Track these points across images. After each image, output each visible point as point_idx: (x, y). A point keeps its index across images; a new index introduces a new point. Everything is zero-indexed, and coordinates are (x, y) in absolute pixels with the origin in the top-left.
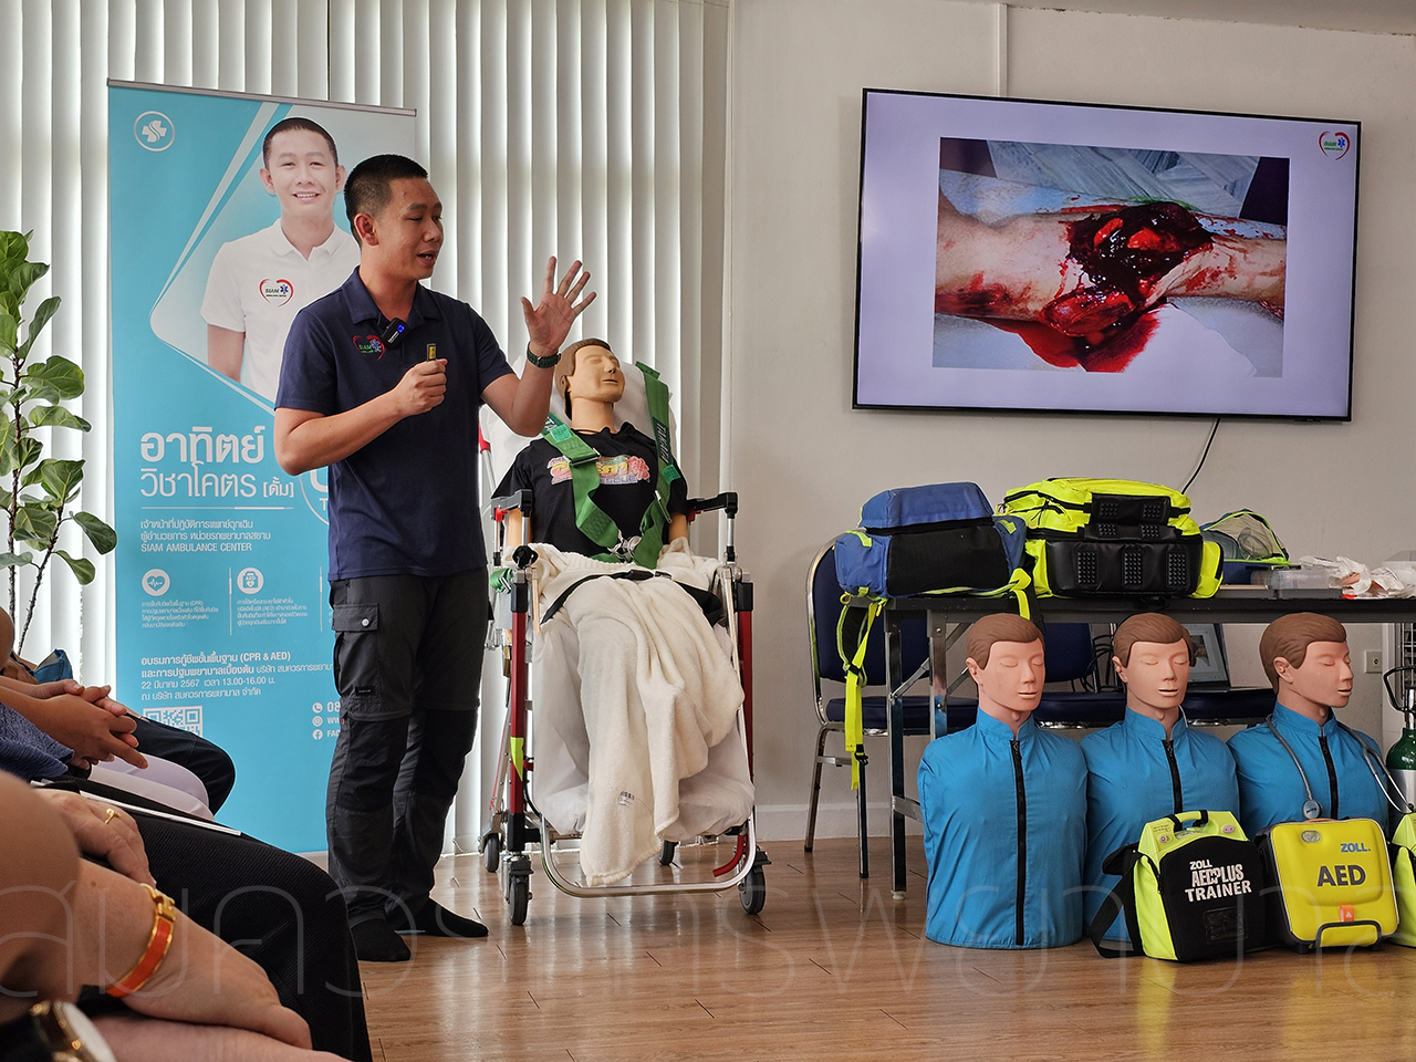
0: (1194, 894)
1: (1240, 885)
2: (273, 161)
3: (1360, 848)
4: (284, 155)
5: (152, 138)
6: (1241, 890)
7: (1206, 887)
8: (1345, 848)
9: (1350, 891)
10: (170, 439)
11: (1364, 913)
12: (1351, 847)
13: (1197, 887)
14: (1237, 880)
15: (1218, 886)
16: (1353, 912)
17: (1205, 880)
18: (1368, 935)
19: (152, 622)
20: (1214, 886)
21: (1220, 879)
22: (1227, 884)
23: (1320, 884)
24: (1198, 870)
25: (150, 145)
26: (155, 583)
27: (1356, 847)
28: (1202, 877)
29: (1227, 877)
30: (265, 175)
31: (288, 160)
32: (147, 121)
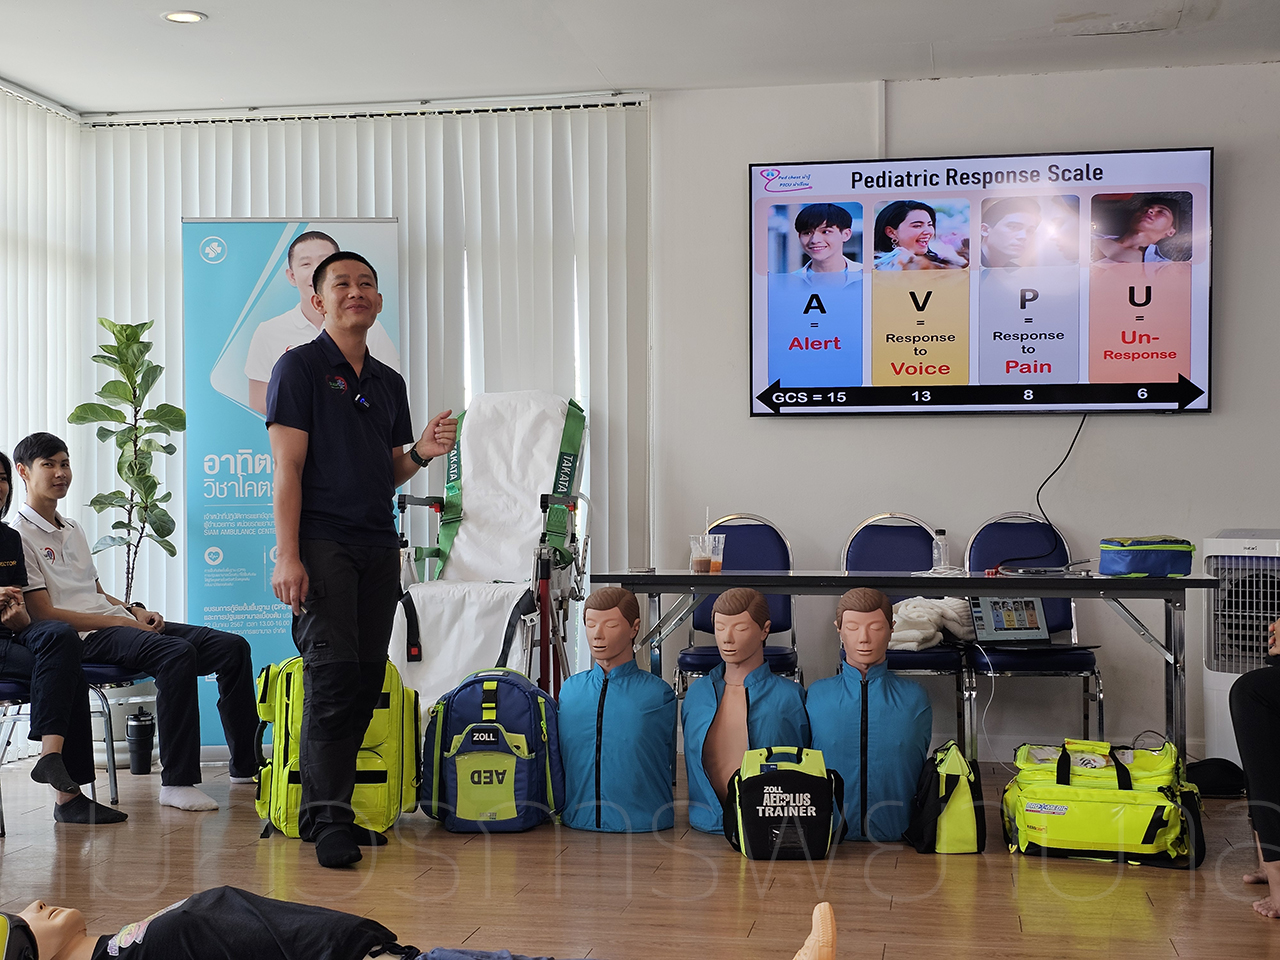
0: (764, 811)
1: (806, 809)
2: (295, 264)
4: (303, 258)
5: (212, 255)
6: (806, 813)
7: (775, 808)
10: (223, 459)
13: (767, 806)
14: (803, 805)
15: (786, 808)
17: (775, 802)
19: (211, 583)
20: (782, 807)
21: (788, 803)
22: (794, 807)
24: (770, 793)
25: (211, 259)
26: (213, 556)
28: (773, 799)
29: (794, 802)
30: (290, 273)
31: (306, 261)
32: (208, 243)
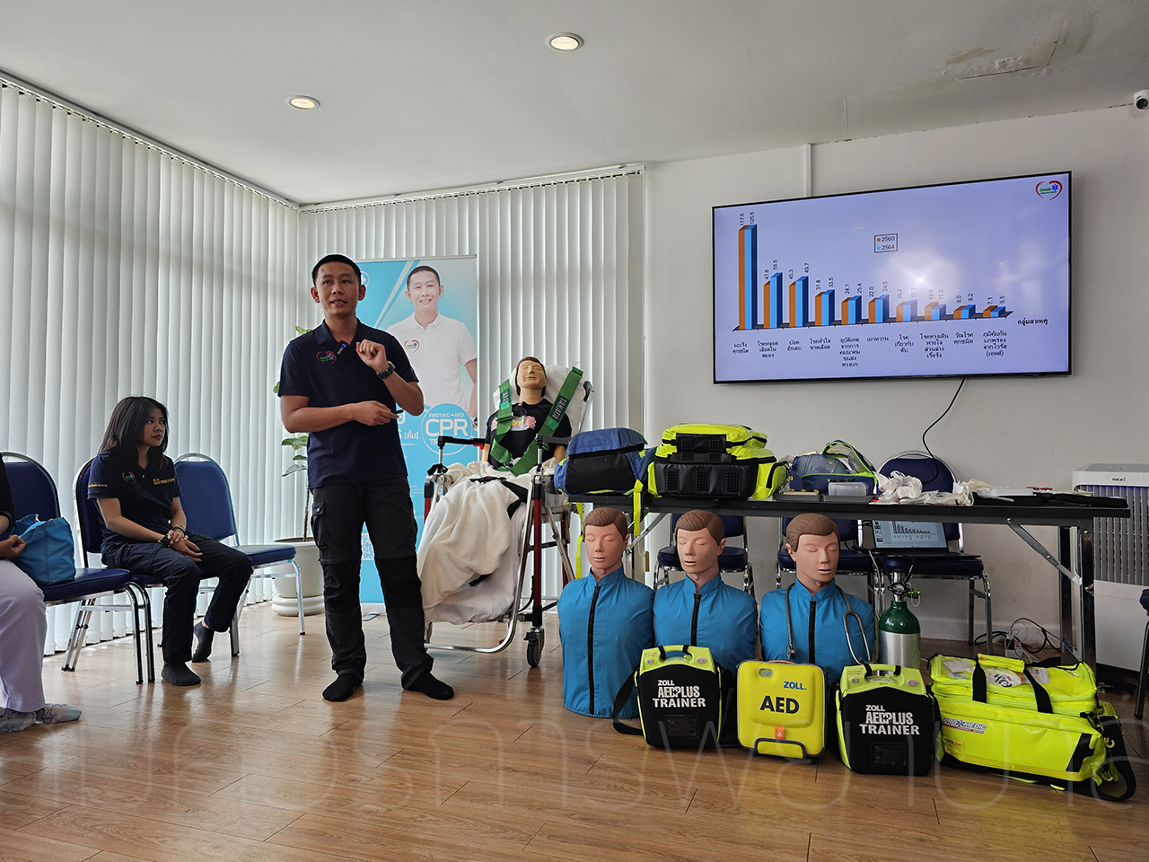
0: (659, 702)
1: (697, 701)
2: (411, 287)
3: (799, 686)
4: (416, 284)
6: (697, 704)
7: (669, 699)
8: (787, 685)
9: (784, 717)
11: (794, 735)
12: (792, 685)
13: (661, 697)
14: (693, 697)
15: (678, 700)
16: (785, 733)
17: (668, 694)
18: (796, 752)
20: (675, 699)
21: (680, 695)
22: (685, 699)
23: (762, 709)
24: (663, 686)
27: (796, 686)
28: (666, 692)
29: (685, 694)
30: (408, 294)
31: (418, 286)
